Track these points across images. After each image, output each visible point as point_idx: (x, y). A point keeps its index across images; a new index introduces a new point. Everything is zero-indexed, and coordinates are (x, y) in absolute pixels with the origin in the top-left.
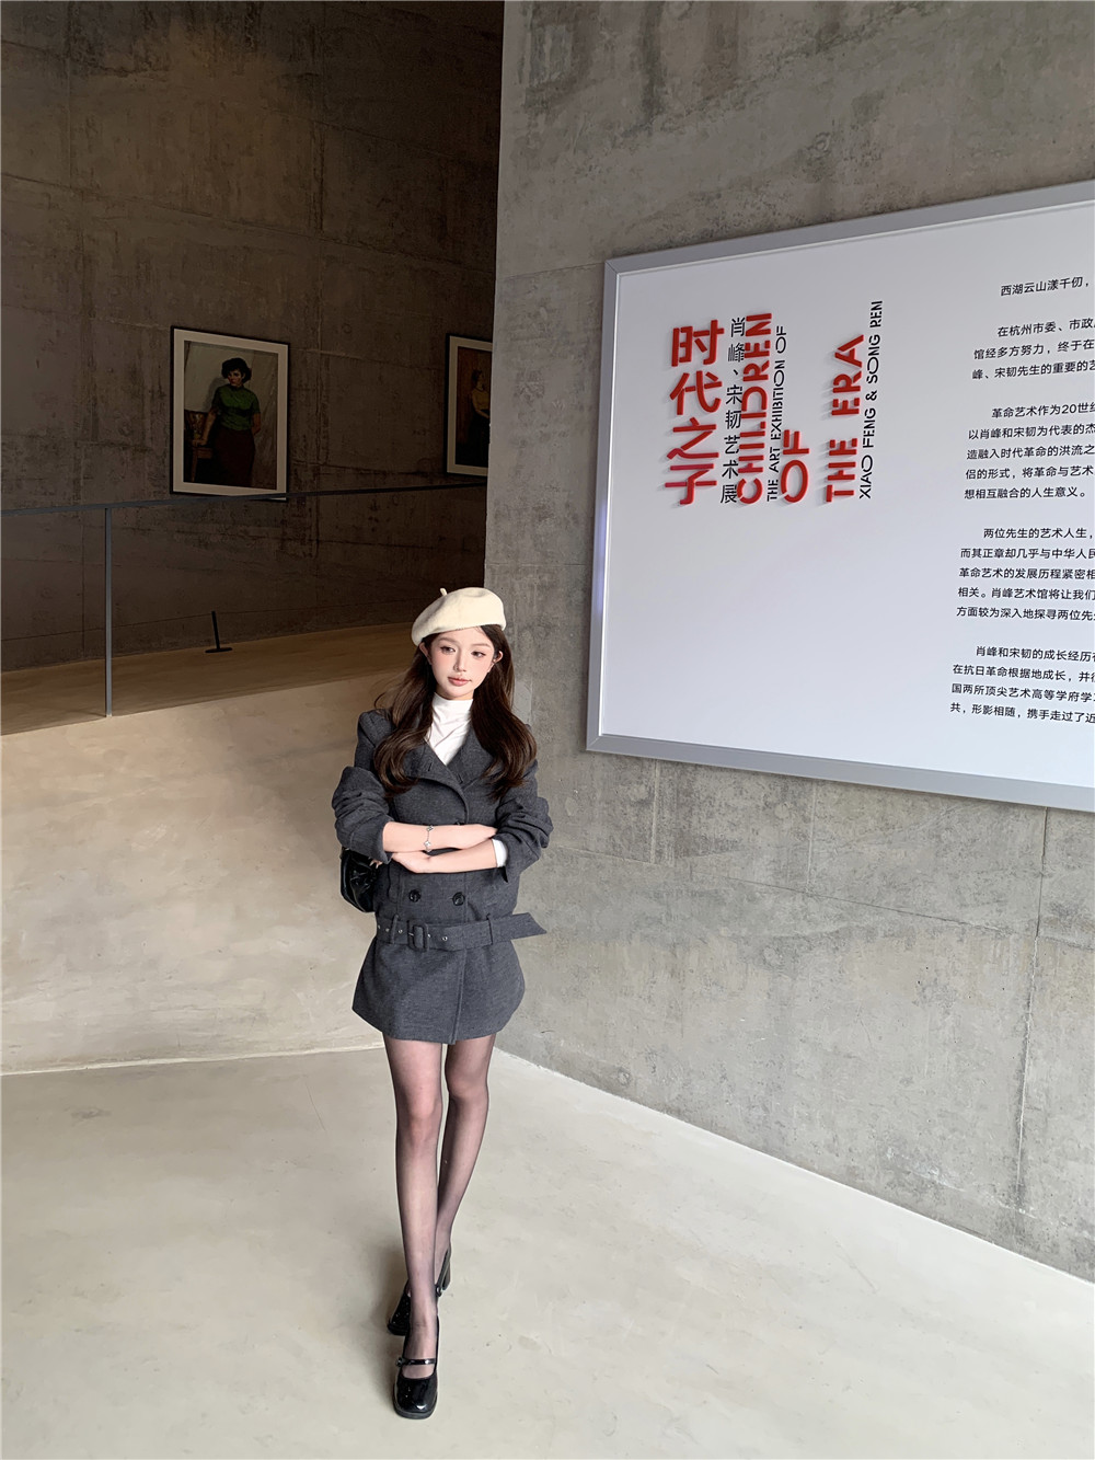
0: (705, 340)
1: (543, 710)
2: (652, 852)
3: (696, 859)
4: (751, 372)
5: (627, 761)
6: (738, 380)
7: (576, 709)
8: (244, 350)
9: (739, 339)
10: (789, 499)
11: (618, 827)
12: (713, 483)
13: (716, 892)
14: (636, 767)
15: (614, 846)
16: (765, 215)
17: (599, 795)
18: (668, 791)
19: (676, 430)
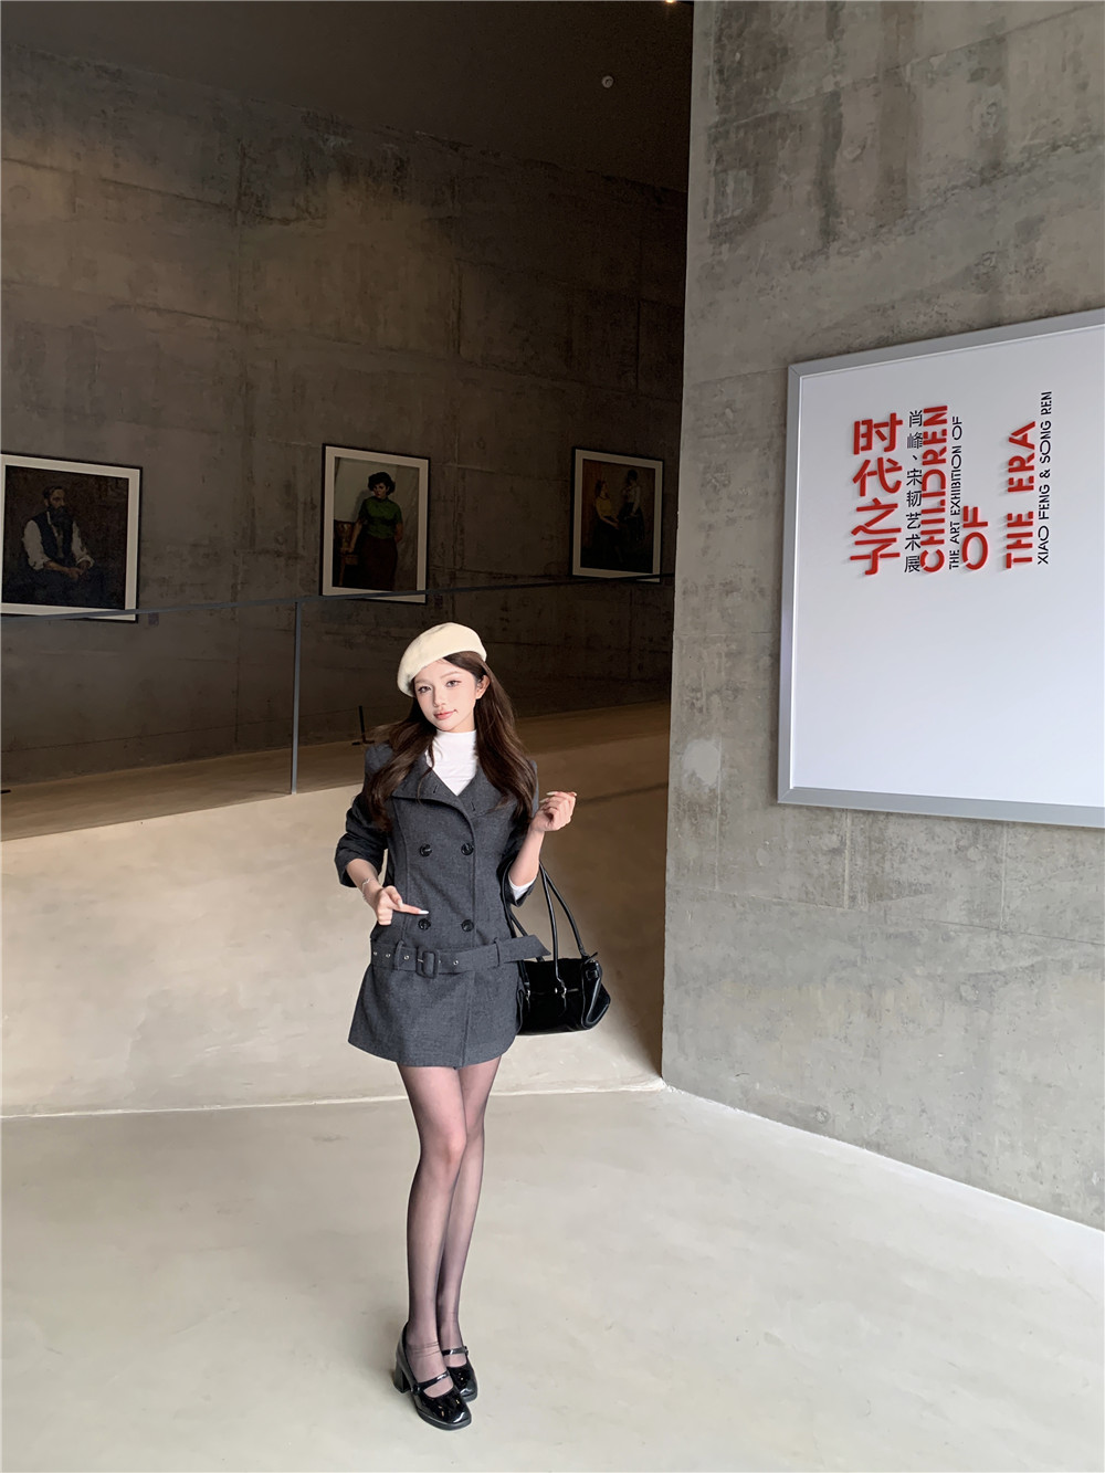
0: (885, 431)
1: (732, 767)
2: (846, 897)
3: (890, 903)
4: (930, 457)
5: (818, 812)
6: (918, 465)
7: (765, 765)
8: (389, 465)
9: (917, 429)
10: (970, 566)
11: (810, 875)
12: (897, 555)
13: (911, 933)
14: (827, 817)
15: (807, 894)
16: (937, 322)
17: (790, 846)
18: (860, 839)
19: (859, 509)
